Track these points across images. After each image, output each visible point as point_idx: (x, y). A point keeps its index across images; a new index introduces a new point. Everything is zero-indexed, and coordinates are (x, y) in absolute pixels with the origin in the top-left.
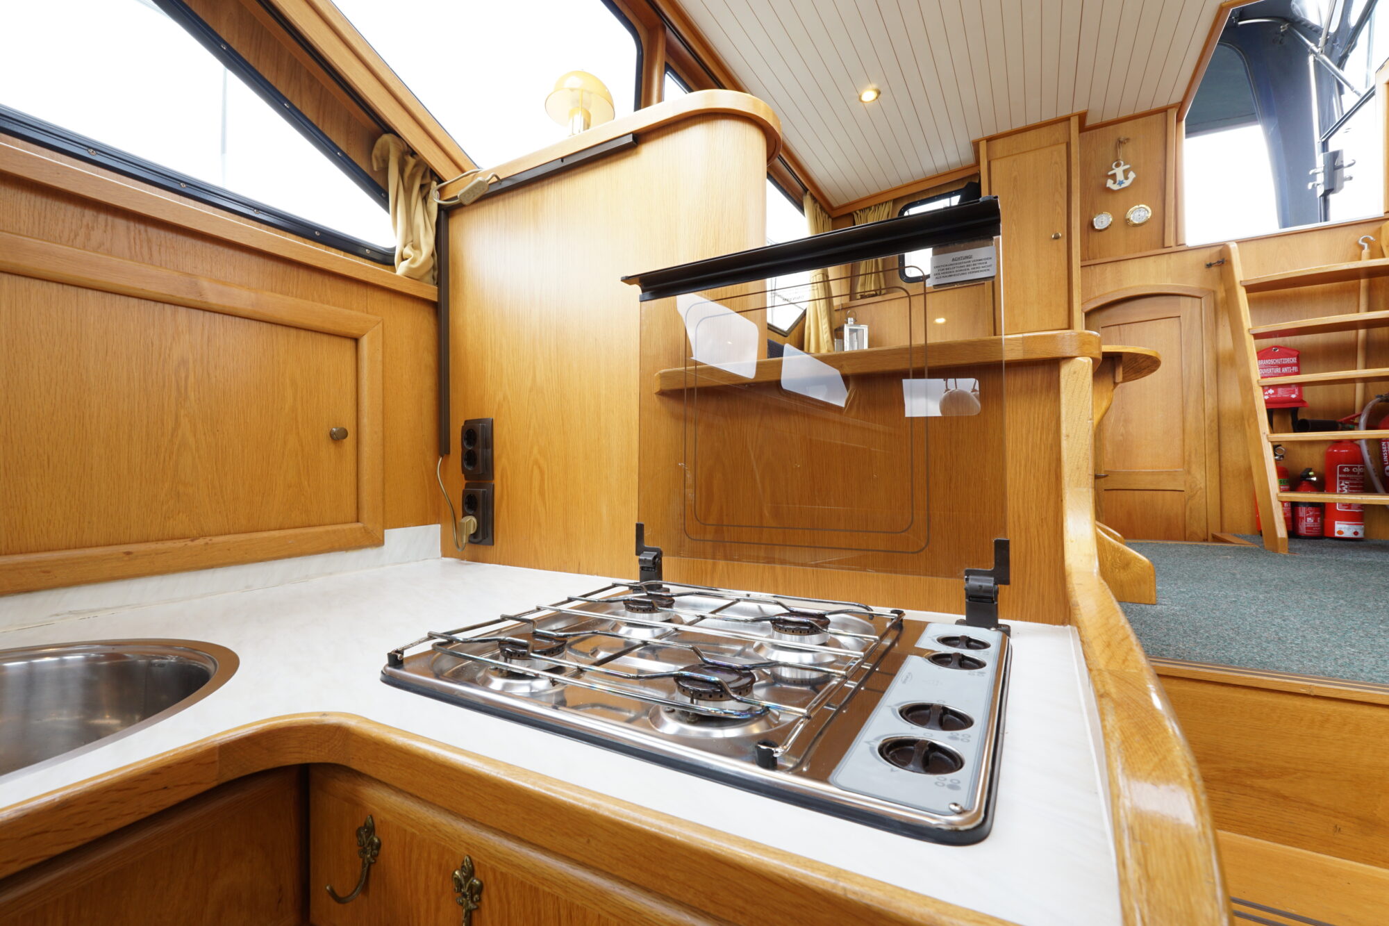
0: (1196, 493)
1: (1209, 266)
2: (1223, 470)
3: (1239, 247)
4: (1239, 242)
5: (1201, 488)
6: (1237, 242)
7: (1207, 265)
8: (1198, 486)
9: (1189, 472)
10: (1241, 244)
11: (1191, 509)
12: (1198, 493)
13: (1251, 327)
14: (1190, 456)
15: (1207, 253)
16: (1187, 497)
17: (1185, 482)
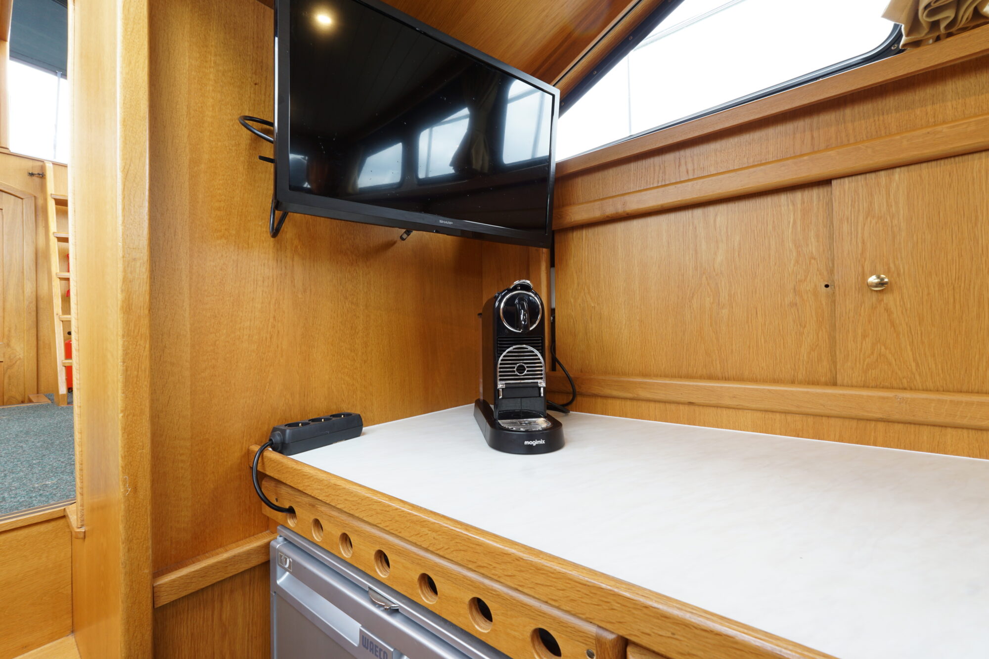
0: (16, 362)
1: (32, 175)
2: (41, 343)
3: (54, 168)
4: (54, 164)
5: (20, 359)
6: (53, 164)
7: (30, 174)
8: (18, 357)
9: (8, 345)
10: (55, 165)
11: (9, 377)
12: (18, 362)
13: (56, 231)
14: (9, 331)
15: (30, 164)
16: (5, 366)
17: (4, 354)
